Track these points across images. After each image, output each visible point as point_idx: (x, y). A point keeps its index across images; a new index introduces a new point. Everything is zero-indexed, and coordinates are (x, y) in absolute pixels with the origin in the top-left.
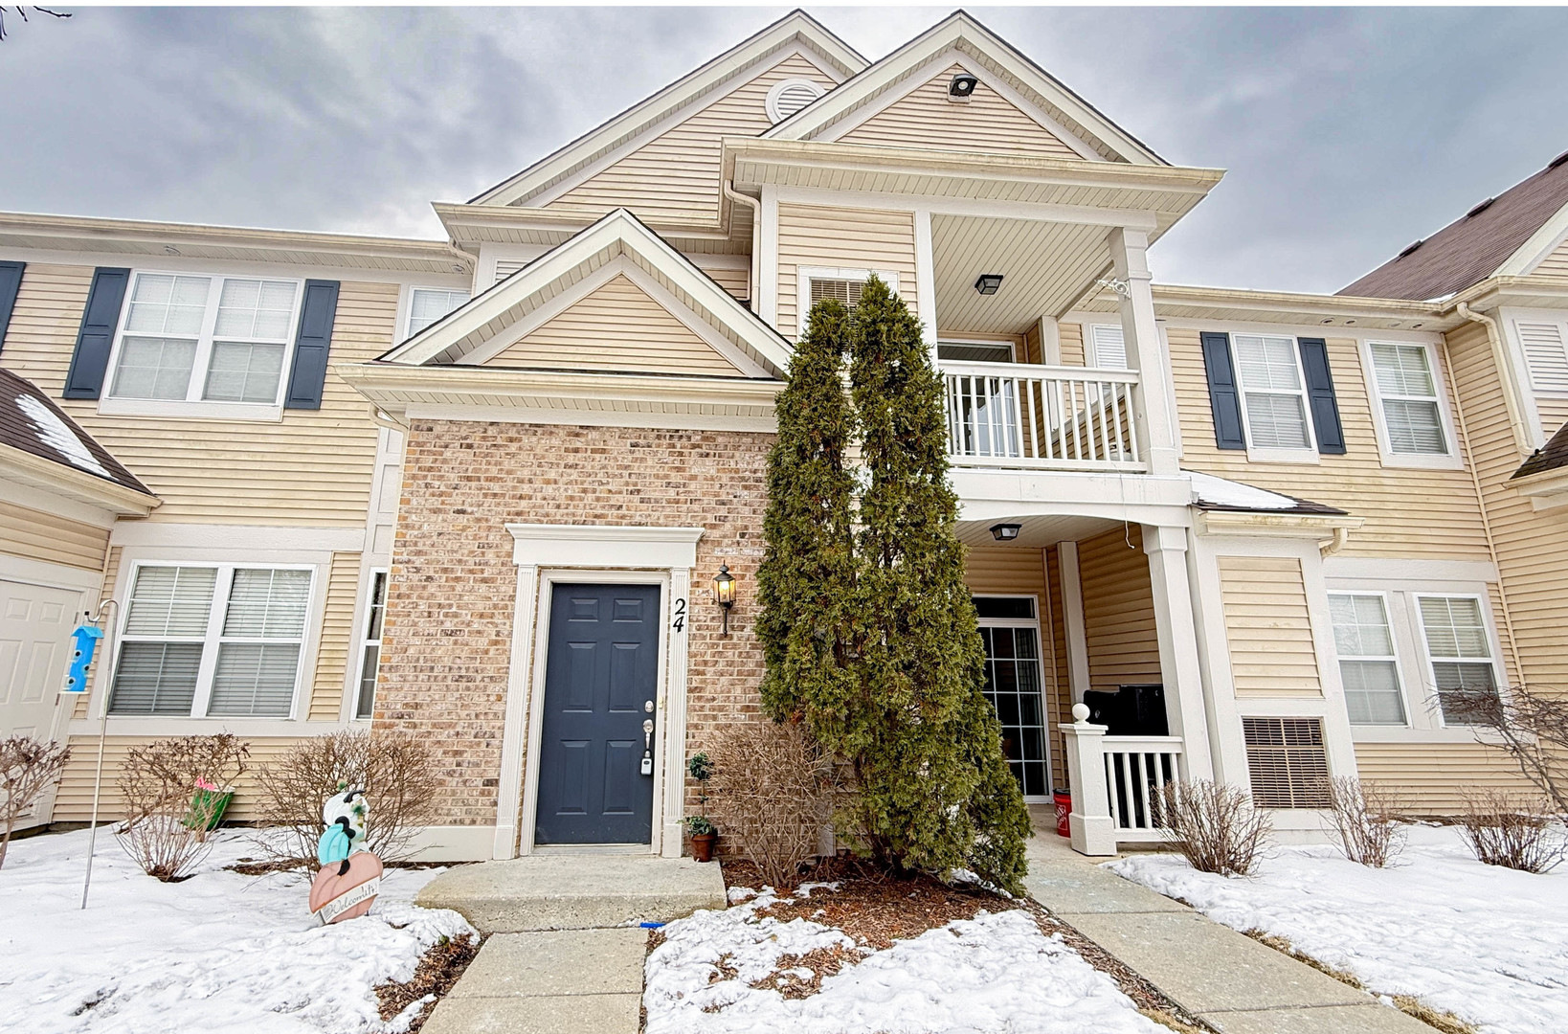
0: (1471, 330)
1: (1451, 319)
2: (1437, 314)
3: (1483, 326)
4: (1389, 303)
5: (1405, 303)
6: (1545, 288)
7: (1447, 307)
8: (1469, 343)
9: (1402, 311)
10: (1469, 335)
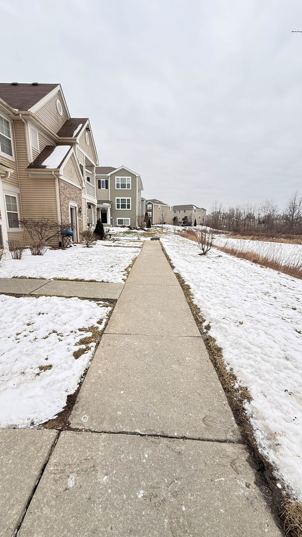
0: (20, 123)
1: (17, 117)
2: (14, 113)
3: (23, 123)
4: (4, 103)
5: (8, 106)
6: (39, 122)
7: (17, 113)
8: (19, 127)
9: (7, 107)
10: (19, 124)
